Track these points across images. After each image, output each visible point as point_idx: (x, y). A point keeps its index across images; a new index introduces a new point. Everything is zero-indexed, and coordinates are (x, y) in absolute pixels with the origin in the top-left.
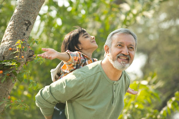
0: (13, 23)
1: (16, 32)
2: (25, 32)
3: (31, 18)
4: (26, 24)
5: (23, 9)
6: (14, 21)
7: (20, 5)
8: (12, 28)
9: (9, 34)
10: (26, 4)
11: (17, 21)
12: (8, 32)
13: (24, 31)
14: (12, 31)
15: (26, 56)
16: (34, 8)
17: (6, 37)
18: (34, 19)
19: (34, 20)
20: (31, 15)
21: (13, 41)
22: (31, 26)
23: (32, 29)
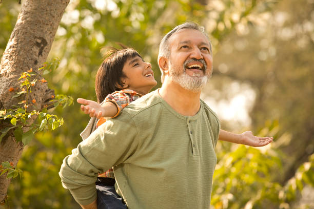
0: (16, 43)
1: (21, 59)
2: (37, 58)
3: (46, 32)
4: (38, 44)
5: (31, 18)
6: (17, 40)
7: (26, 11)
8: (13, 53)
9: (8, 64)
10: (36, 9)
11: (22, 40)
12: (7, 60)
13: (35, 57)
14: (14, 57)
15: (41, 100)
16: (51, 15)
17: (4, 69)
18: (51, 35)
19: (51, 37)
20: (46, 28)
21: (16, 76)
22: (46, 47)
23: (48, 52)
